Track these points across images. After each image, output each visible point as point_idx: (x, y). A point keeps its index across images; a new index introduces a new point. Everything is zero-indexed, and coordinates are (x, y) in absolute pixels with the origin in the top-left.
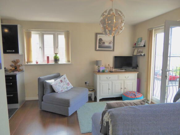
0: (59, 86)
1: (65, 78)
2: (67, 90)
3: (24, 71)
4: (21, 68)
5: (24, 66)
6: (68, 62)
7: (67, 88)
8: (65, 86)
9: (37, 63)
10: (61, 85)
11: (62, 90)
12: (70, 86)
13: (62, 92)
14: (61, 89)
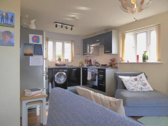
0: (130, 83)
1: (141, 77)
2: (140, 91)
3: (118, 68)
4: (116, 65)
5: (118, 64)
6: (158, 61)
7: (141, 88)
8: (140, 86)
9: (128, 61)
10: (133, 83)
11: (134, 90)
12: (147, 87)
13: (133, 90)
14: (133, 88)
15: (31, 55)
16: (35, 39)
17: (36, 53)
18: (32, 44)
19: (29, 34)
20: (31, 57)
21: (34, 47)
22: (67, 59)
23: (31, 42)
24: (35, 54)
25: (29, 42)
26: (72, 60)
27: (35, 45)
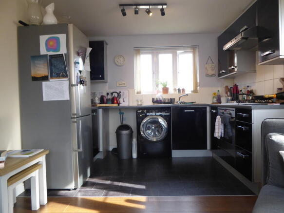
15: (45, 78)
16: (51, 43)
17: (53, 75)
18: (45, 56)
19: (41, 36)
20: (44, 83)
21: (50, 61)
22: (181, 88)
23: (43, 51)
24: (52, 77)
25: (40, 53)
26: (195, 91)
27: (51, 56)
